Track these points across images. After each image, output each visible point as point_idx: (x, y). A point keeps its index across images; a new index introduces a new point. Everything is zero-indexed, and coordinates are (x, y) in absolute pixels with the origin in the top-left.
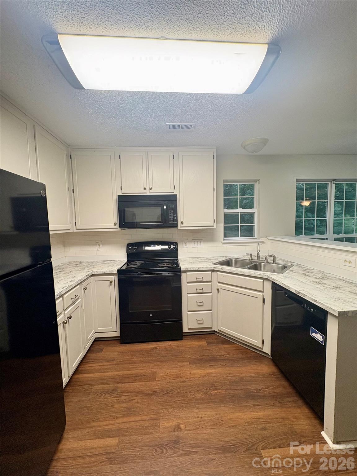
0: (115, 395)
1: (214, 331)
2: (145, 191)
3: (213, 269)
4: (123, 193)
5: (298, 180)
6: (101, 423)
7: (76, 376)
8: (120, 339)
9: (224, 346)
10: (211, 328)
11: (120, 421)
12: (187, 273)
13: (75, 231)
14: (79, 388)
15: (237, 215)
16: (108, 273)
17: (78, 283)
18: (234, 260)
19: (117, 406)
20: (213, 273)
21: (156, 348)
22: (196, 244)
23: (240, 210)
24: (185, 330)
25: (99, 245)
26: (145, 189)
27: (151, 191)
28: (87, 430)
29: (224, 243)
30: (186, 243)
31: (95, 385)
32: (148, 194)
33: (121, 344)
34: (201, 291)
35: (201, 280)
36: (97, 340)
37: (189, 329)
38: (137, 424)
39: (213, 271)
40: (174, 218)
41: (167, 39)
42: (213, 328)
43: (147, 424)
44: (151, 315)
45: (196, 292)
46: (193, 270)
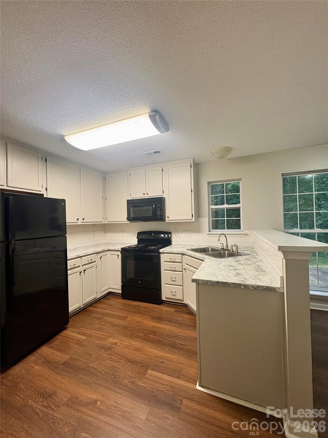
0: (99, 321)
1: (185, 304)
2: (144, 196)
3: (182, 252)
4: (132, 198)
5: (283, 175)
6: (85, 329)
7: (89, 308)
8: (121, 295)
9: (185, 315)
10: (183, 301)
11: (92, 331)
12: (164, 254)
13: (107, 223)
14: (87, 313)
15: (223, 210)
16: (117, 249)
17: (94, 252)
18: (210, 248)
19: (97, 325)
20: (183, 256)
21: (140, 305)
22: (186, 233)
23: (226, 206)
24: (164, 298)
25: (123, 232)
26: (144, 194)
27: (148, 196)
28: (77, 330)
29: (208, 234)
30: (178, 233)
31: (94, 313)
32: (147, 197)
33: (122, 298)
34: (174, 269)
35: (174, 260)
36: (110, 293)
37: (166, 298)
38: (99, 335)
39: (183, 254)
40: (160, 214)
41: (104, 125)
42: (184, 300)
43: (103, 337)
44: (139, 282)
45: (170, 269)
46: (168, 252)
